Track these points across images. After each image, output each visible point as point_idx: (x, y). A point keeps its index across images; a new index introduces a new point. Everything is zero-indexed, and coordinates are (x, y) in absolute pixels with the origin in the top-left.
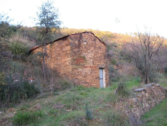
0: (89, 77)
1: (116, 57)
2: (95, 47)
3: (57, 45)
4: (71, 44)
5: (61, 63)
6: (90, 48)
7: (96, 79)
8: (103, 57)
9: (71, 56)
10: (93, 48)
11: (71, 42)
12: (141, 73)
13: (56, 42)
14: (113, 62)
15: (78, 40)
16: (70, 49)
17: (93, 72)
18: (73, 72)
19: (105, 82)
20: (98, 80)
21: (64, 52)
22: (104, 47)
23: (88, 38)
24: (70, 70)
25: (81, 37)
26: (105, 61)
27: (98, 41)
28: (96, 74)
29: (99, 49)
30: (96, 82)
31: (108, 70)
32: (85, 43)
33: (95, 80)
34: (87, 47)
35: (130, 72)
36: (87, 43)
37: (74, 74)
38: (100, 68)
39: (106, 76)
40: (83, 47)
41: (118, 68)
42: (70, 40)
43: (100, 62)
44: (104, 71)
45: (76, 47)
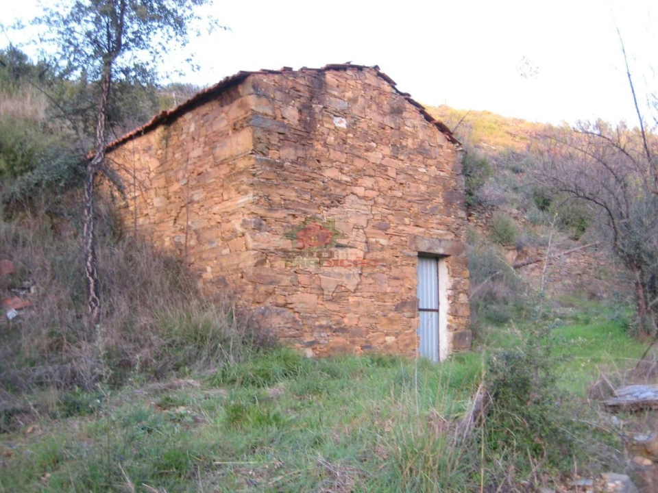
0: (361, 299)
1: (515, 211)
2: (397, 149)
3: (192, 129)
4: (258, 121)
5: (204, 224)
6: (367, 150)
7: (398, 308)
8: (441, 200)
9: (252, 184)
10: (387, 151)
11: (260, 110)
12: (637, 284)
13: (188, 116)
14: (500, 235)
15: (297, 104)
16: (252, 148)
17: (385, 276)
18: (263, 273)
19: (449, 327)
20: (408, 314)
21: (221, 166)
22: (448, 148)
23: (360, 99)
24: (248, 261)
25: (320, 88)
26: (452, 219)
27: (412, 120)
28: (397, 283)
29: (420, 158)
30: (397, 327)
31: (466, 264)
32: (341, 123)
33: (391, 314)
34: (349, 141)
35: (578, 281)
36: (355, 124)
37: (271, 283)
38: (423, 256)
39: (453, 299)
40: (331, 139)
41: (524, 261)
42: (252, 101)
43: (421, 222)
44: (446, 271)
45: (284, 138)
